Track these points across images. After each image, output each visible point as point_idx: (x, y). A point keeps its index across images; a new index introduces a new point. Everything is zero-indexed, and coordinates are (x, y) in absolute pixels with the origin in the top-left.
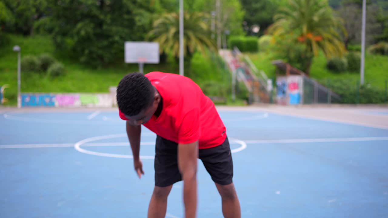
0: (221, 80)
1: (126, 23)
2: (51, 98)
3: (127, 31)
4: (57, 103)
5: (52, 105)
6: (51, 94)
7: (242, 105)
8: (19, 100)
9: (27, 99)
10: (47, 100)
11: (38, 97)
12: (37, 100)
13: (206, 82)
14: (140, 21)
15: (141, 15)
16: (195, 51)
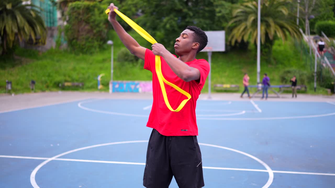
0: (304, 66)
1: (207, 14)
2: (136, 85)
3: (208, 22)
4: (140, 90)
5: (136, 91)
6: (136, 82)
7: (327, 93)
8: (111, 86)
9: (117, 86)
10: (133, 87)
11: (126, 84)
12: (125, 86)
13: (287, 69)
14: (220, 12)
15: (222, 5)
16: (275, 37)
